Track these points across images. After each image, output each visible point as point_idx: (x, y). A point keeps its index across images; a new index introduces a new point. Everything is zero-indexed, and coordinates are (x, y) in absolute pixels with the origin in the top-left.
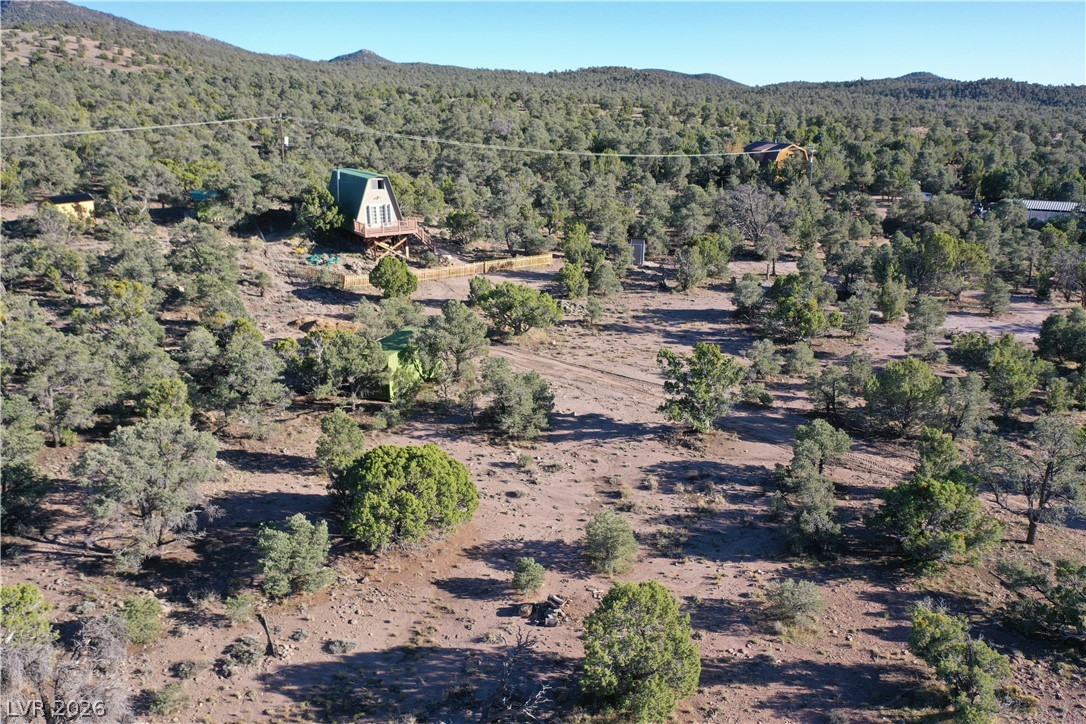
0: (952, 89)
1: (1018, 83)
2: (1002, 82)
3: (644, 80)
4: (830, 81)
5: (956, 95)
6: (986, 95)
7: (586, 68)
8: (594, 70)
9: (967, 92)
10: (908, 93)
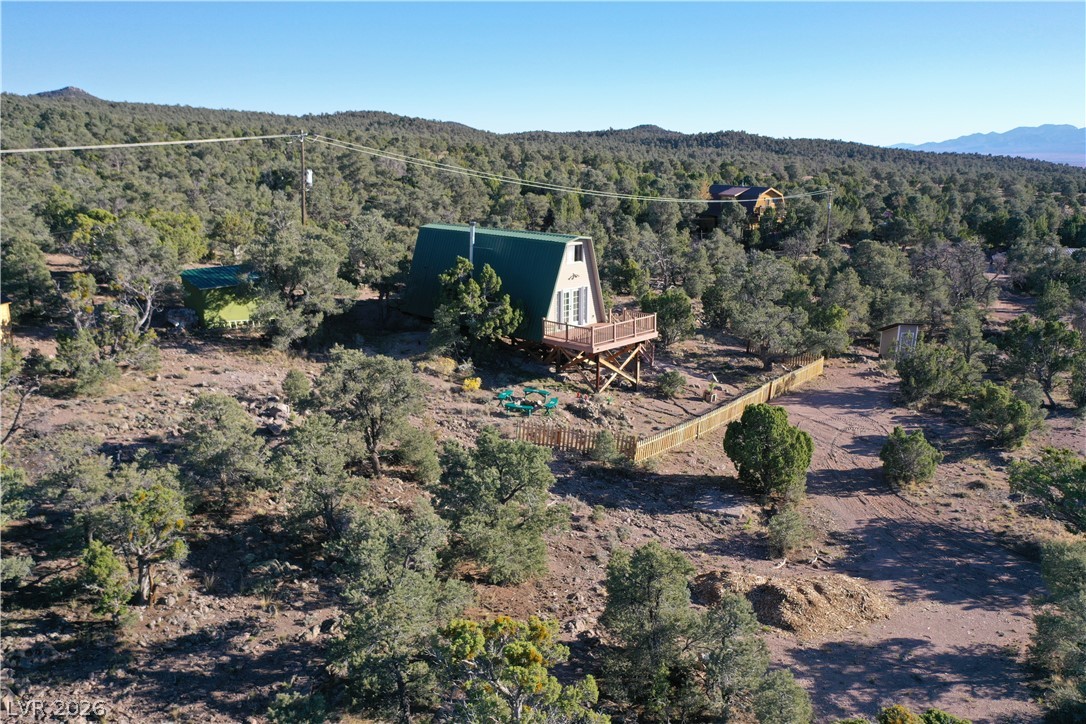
0: (696, 139)
1: (751, 136)
2: (737, 134)
3: (410, 124)
4: (582, 130)
5: (702, 145)
6: (727, 145)
7: (344, 111)
8: (353, 114)
9: (710, 142)
10: (658, 142)
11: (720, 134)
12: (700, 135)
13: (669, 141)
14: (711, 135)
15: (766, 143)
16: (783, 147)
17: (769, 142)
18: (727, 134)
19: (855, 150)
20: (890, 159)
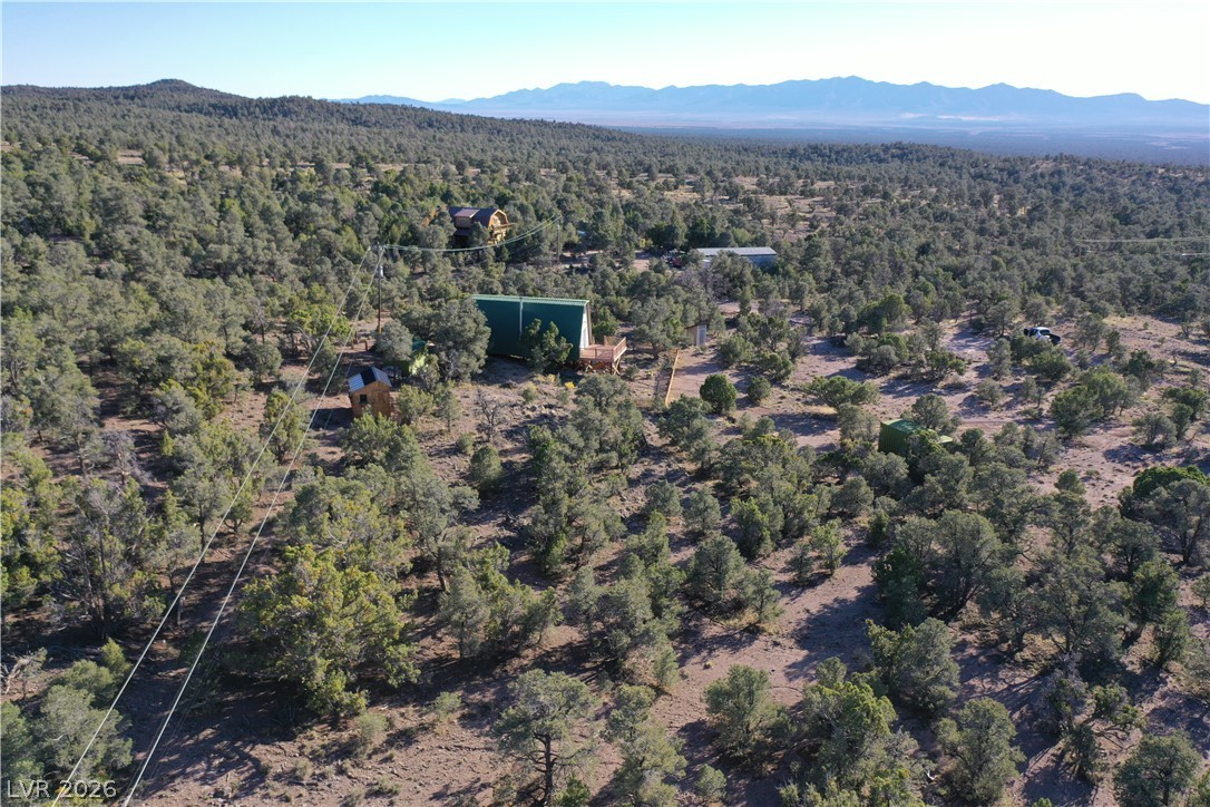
11: (283, 99)
12: (260, 100)
13: (224, 108)
14: (275, 100)
15: (338, 111)
16: (358, 115)
17: (341, 110)
18: (293, 99)
19: (433, 119)
20: (470, 129)
